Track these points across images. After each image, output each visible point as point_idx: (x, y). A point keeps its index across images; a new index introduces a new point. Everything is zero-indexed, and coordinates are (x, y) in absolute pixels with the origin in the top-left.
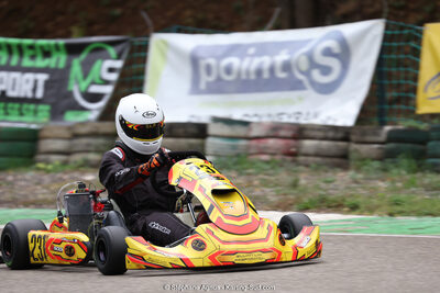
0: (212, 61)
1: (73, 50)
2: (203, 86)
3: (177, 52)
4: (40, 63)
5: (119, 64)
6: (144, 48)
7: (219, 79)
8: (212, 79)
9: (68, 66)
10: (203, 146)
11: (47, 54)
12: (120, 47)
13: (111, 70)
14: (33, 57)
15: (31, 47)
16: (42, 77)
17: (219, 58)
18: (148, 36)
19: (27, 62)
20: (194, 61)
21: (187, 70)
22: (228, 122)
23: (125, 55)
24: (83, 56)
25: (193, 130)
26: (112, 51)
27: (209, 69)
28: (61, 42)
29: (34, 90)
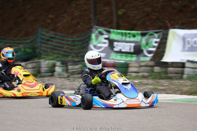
0: (189, 39)
1: (143, 35)
2: (186, 49)
3: (178, 35)
4: (132, 39)
5: (158, 40)
6: (167, 34)
7: (192, 46)
8: (189, 46)
9: (141, 41)
10: (183, 71)
11: (134, 36)
12: (159, 34)
13: (156, 42)
14: (130, 37)
15: (129, 34)
16: (133, 45)
17: (192, 38)
18: (168, 30)
19: (128, 39)
20: (184, 39)
21: (181, 42)
22: (192, 62)
23: (161, 37)
24: (146, 37)
25: (180, 65)
26: (156, 35)
27: (189, 42)
28: (139, 32)
29: (130, 49)
